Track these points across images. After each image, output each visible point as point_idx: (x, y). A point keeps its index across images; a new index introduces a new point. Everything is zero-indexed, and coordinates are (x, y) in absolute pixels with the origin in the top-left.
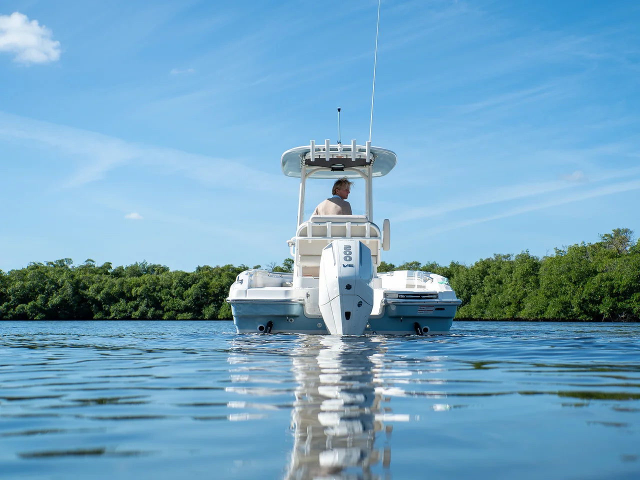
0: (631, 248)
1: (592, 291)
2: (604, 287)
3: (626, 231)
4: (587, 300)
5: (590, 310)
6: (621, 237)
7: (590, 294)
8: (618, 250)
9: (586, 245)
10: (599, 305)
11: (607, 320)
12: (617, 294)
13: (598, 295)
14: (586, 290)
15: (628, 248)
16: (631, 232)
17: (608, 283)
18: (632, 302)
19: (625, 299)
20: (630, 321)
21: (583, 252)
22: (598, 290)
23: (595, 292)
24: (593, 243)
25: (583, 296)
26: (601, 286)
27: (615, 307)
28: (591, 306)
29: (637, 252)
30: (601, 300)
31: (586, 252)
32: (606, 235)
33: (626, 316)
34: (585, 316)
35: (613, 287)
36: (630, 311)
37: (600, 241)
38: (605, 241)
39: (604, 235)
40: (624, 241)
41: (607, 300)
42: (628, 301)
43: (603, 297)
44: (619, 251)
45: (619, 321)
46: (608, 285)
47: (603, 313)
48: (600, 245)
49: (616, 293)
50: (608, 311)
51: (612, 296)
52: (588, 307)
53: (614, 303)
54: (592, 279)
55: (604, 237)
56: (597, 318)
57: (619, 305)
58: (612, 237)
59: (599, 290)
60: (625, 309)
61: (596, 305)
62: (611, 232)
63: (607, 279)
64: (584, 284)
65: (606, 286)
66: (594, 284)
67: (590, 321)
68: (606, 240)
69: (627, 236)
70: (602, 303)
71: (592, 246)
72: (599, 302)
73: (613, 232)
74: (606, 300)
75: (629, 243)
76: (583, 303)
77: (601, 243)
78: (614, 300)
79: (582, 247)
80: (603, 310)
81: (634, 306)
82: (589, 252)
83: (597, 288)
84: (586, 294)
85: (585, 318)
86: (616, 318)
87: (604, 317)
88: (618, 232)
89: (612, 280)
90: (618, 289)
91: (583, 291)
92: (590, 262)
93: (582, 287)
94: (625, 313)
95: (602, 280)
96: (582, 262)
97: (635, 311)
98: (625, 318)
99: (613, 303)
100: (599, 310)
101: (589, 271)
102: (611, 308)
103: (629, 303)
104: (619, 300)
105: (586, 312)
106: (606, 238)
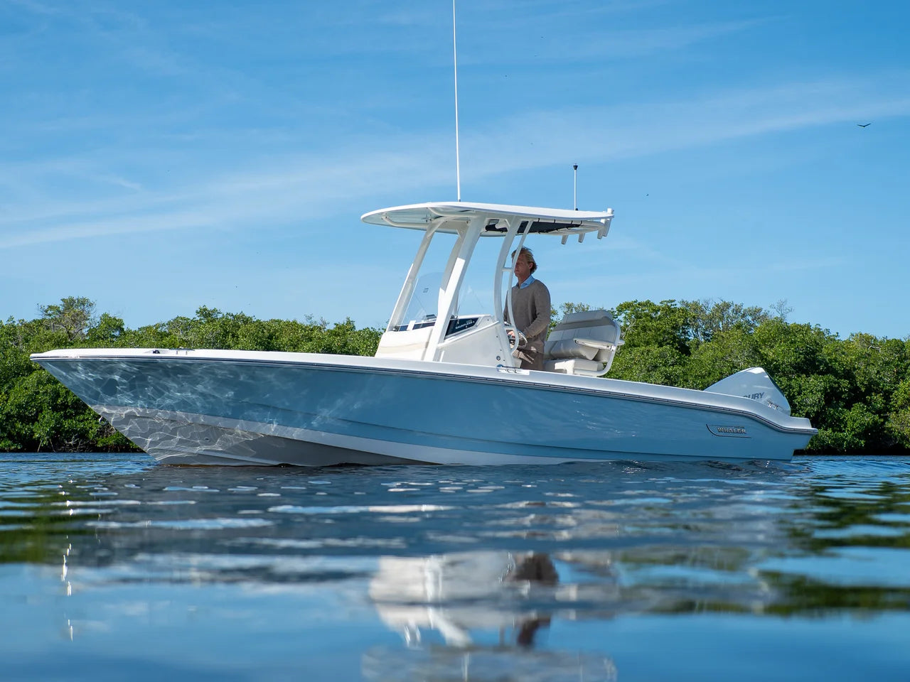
0: (90, 331)
1: (23, 400)
2: (44, 393)
3: (83, 302)
4: (13, 416)
5: (18, 433)
6: (74, 312)
7: (19, 406)
8: (68, 332)
9: (16, 324)
10: (33, 425)
11: (46, 449)
12: (65, 406)
13: (32, 407)
14: (12, 399)
15: (85, 331)
16: (91, 305)
17: (50, 387)
18: (87, 419)
19: (77, 414)
20: (83, 451)
21: (10, 335)
22: (33, 398)
23: (27, 403)
24: (28, 319)
25: (7, 410)
26: (37, 393)
27: (60, 428)
28: (19, 425)
29: (99, 338)
30: (37, 415)
31: (14, 334)
32: (50, 307)
33: (77, 442)
34: (9, 442)
35: (58, 396)
36: (83, 435)
37: (40, 318)
38: (48, 317)
39: (46, 308)
40: (79, 319)
41: (48, 417)
42: (81, 417)
43: (40, 411)
44: (70, 335)
45: (64, 451)
46: (49, 391)
47: (39, 438)
48: (40, 323)
49: (63, 404)
50: (48, 434)
51: (55, 408)
52: (15, 427)
53: (58, 421)
54: (24, 380)
55: (46, 311)
56: (29, 445)
57: (67, 424)
58: (59, 312)
59: (35, 400)
60: (75, 432)
61: (28, 424)
62: (58, 303)
63: (49, 381)
64: (10, 388)
65: (46, 392)
66: (26, 388)
67: (16, 451)
68: (50, 315)
69: (83, 310)
70: (38, 421)
71: (27, 326)
72: (34, 420)
73: (62, 303)
74: (44, 416)
75: (87, 322)
76: (7, 420)
77: (43, 320)
78: (57, 415)
79: (8, 328)
80: (40, 431)
81: (90, 425)
82: (20, 336)
83: (30, 396)
84: (11, 405)
85: (9, 446)
86: (60, 447)
87: (41, 444)
88: (69, 304)
89: (56, 382)
90: (66, 397)
91: (7, 401)
92: (22, 352)
93: (6, 393)
94: (76, 438)
95: (40, 382)
96: (9, 351)
97: (91, 436)
98: (75, 445)
99: (56, 421)
100: (33, 433)
101: (18, 367)
102: (52, 428)
103: (82, 421)
104: (66, 417)
105: (10, 437)
106: (49, 312)
